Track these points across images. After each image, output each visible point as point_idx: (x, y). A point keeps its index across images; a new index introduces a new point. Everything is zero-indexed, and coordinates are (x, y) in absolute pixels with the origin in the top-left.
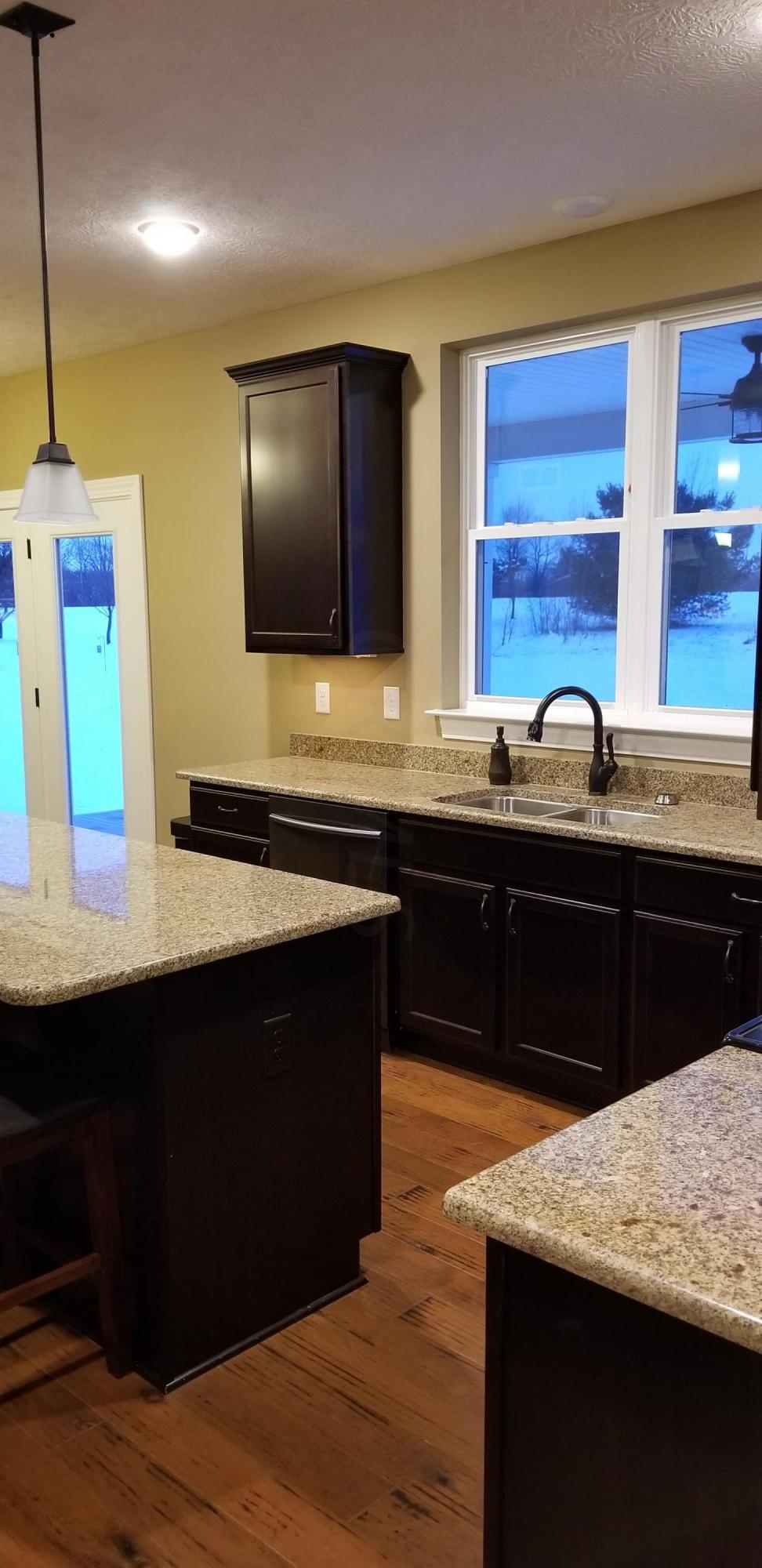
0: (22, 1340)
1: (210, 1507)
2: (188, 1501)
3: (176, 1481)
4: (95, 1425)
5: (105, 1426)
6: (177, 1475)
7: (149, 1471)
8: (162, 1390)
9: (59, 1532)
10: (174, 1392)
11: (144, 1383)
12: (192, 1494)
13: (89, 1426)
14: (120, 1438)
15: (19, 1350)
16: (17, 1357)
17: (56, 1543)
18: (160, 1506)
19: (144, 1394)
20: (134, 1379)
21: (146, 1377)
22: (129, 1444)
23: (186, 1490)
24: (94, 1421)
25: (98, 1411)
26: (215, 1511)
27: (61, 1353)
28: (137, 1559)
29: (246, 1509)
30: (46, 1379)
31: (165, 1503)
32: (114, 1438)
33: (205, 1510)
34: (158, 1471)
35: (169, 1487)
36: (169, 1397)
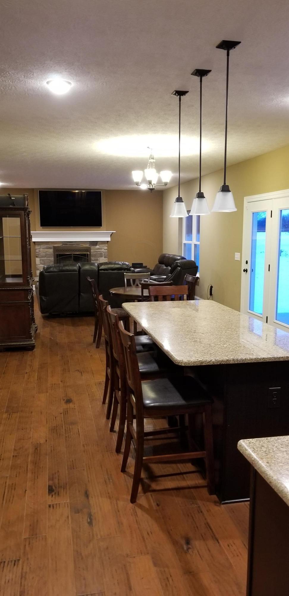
0: (188, 475)
1: (218, 541)
2: (212, 536)
3: (211, 529)
4: (196, 506)
5: (199, 507)
6: (212, 528)
7: (205, 524)
8: (221, 503)
9: (171, 530)
10: (225, 505)
11: (217, 499)
12: (214, 535)
13: (194, 505)
14: (201, 512)
15: (186, 478)
16: (184, 479)
17: (169, 533)
18: (203, 535)
19: (215, 502)
20: (214, 497)
21: (218, 498)
22: (203, 515)
23: (213, 534)
24: (197, 504)
25: (199, 502)
26: (219, 543)
27: (197, 482)
28: (189, 546)
29: (229, 546)
30: (189, 488)
31: (205, 534)
32: (200, 512)
33: (216, 541)
34: (208, 525)
35: (209, 530)
36: (222, 506)
